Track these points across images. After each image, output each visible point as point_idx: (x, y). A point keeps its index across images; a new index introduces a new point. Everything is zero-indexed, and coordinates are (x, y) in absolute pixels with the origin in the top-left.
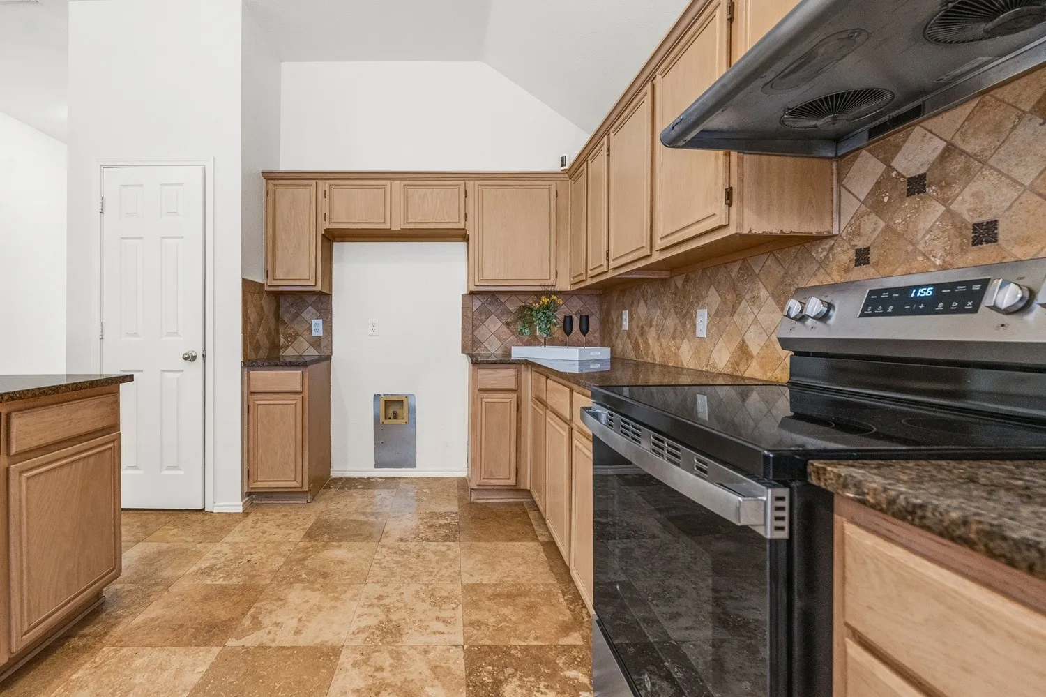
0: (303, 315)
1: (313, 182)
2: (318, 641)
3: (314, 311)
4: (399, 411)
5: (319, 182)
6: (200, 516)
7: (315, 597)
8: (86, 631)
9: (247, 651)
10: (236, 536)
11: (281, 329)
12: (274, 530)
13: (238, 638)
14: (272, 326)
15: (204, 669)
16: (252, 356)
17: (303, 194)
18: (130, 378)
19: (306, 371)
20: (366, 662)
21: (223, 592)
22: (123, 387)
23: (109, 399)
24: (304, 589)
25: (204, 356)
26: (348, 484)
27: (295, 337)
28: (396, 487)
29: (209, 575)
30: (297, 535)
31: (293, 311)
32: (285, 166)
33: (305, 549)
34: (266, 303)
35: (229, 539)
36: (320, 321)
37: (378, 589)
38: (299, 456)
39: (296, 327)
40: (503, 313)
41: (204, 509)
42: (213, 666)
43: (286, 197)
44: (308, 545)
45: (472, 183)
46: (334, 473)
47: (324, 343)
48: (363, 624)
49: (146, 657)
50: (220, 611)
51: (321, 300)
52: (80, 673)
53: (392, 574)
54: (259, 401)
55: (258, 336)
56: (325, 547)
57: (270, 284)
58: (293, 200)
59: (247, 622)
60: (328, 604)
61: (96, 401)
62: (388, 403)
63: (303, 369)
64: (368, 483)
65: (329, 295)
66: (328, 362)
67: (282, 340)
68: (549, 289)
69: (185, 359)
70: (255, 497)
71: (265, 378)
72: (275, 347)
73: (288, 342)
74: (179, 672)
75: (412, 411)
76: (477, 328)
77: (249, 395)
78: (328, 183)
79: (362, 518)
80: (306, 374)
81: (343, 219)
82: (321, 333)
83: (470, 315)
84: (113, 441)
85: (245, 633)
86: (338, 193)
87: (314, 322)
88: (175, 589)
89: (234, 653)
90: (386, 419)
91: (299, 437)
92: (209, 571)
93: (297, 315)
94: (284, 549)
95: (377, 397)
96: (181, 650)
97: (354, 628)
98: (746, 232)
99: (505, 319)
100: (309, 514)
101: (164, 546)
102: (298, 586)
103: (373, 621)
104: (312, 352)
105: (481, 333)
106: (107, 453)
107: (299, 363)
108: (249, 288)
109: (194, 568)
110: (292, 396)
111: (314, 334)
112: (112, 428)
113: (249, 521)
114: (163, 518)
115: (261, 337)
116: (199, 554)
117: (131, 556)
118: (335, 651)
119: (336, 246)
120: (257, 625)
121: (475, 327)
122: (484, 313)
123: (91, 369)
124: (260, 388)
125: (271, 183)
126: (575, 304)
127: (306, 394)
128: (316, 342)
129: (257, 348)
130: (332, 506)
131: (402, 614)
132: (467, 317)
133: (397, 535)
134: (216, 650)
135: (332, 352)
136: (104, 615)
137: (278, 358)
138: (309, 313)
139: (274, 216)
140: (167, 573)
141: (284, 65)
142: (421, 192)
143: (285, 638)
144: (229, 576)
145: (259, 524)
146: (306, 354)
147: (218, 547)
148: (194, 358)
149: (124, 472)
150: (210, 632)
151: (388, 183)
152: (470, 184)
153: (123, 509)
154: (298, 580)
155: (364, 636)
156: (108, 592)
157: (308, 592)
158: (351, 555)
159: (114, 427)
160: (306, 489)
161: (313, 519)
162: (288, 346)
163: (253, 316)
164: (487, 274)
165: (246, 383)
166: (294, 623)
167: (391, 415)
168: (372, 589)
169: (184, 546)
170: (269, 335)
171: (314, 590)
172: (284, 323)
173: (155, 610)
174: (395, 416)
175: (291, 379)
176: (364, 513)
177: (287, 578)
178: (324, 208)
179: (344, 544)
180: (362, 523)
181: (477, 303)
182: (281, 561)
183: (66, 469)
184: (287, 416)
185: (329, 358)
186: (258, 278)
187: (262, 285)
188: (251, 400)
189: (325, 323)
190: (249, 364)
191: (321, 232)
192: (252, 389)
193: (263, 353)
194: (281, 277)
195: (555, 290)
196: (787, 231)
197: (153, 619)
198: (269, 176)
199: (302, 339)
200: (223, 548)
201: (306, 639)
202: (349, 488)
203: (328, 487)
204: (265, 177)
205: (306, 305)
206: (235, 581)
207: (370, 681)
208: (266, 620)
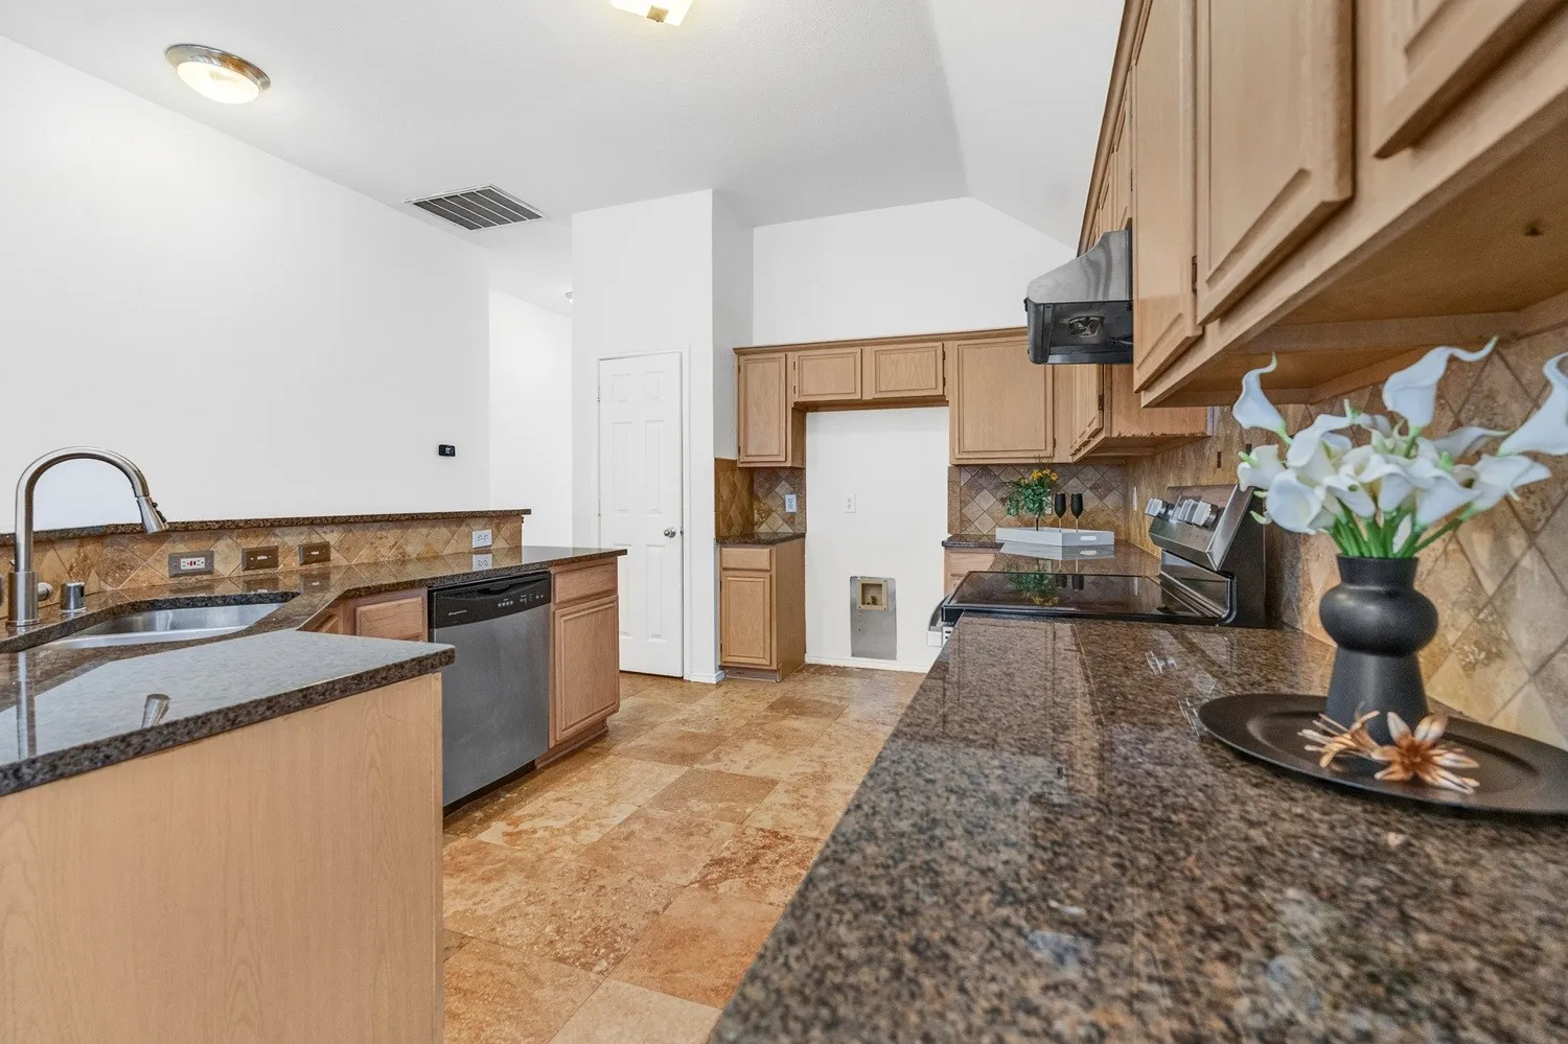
0: (777, 490)
1: (783, 355)
2: (763, 775)
3: (788, 486)
4: (878, 597)
5: (789, 354)
6: (679, 682)
7: (767, 749)
8: (597, 745)
9: (708, 772)
10: (710, 701)
11: (756, 505)
12: (743, 700)
13: (702, 764)
14: (746, 502)
15: (677, 776)
16: (724, 532)
17: (773, 368)
18: (624, 552)
19: (774, 548)
20: (796, 791)
21: (694, 736)
22: (620, 559)
23: (610, 567)
24: (758, 743)
25: (682, 533)
26: (821, 669)
27: (769, 512)
28: (871, 678)
29: (684, 724)
30: (761, 707)
31: (767, 485)
32: (758, 341)
33: (766, 717)
34: (738, 478)
35: (702, 702)
36: (794, 497)
37: (822, 752)
38: (768, 634)
39: (770, 502)
40: (997, 487)
41: (682, 678)
42: (683, 776)
43: (757, 370)
44: (769, 714)
45: (950, 343)
46: (809, 659)
47: (797, 520)
48: (800, 770)
49: (637, 765)
50: (691, 748)
51: (795, 475)
52: (596, 766)
53: (839, 743)
54: (730, 577)
55: (732, 514)
56: (784, 718)
57: (744, 461)
58: (765, 374)
59: (710, 757)
60: (776, 755)
61: (599, 569)
62: (864, 586)
63: (771, 547)
64: (841, 671)
65: (802, 470)
66: (801, 539)
67: (756, 516)
68: (1044, 461)
69: (666, 535)
70: (730, 671)
71: (739, 555)
72: (749, 523)
73: (762, 518)
74: (660, 775)
75: (892, 596)
76: (966, 504)
77: (723, 570)
78: (797, 354)
79: (825, 699)
80: (774, 552)
81: (812, 392)
82: (794, 509)
83: (958, 490)
84: (612, 602)
85: (708, 762)
86: (808, 366)
87: (788, 497)
88: (658, 730)
89: (698, 771)
90: (863, 603)
91: (768, 615)
92: (685, 722)
93: (770, 490)
94: (748, 715)
95: (853, 579)
96: (662, 765)
97: (793, 771)
98: (1115, 435)
99: (1001, 493)
100: (777, 691)
101: (650, 701)
102: (753, 742)
103: (810, 770)
104: (786, 529)
105: (970, 511)
106: (609, 611)
107: (770, 541)
108: (722, 467)
109: (673, 719)
110: (762, 574)
111: (788, 510)
112: (612, 591)
113: (722, 690)
114: (649, 681)
115: (734, 513)
116: (676, 710)
117: (626, 704)
118: (774, 783)
119: (810, 415)
120: (717, 758)
121: (964, 504)
122: (974, 488)
123: (593, 544)
124: (731, 565)
125: (742, 358)
126: (1089, 476)
127: (774, 573)
128: (790, 519)
129: (730, 526)
130: (799, 688)
131: (836, 769)
132: (954, 492)
133: (855, 716)
134: (687, 768)
135: (806, 530)
136: (608, 738)
137: (752, 535)
138: (782, 488)
139: (746, 389)
140: (652, 719)
141: (757, 231)
142: (894, 357)
143: (737, 769)
144: (700, 727)
145: (730, 694)
146: (780, 530)
147: (693, 707)
148: (673, 534)
149: (621, 637)
150: (683, 758)
151: (858, 350)
152: (949, 345)
153: (621, 671)
154: (755, 736)
155: (799, 777)
156: (612, 721)
157: (762, 746)
158: (805, 726)
159: (613, 591)
160: (774, 667)
161: (779, 696)
162: (762, 523)
163: (725, 494)
164: (969, 444)
165: (720, 558)
166: (747, 762)
167: (869, 600)
168: (816, 751)
169: (665, 703)
170: (742, 510)
171: (766, 745)
172: (758, 498)
173: (644, 740)
174: (874, 601)
175: (759, 556)
176: (830, 697)
177: (746, 734)
178: (793, 381)
179: (802, 718)
180: (823, 704)
181: (966, 477)
182: (744, 722)
183: (584, 619)
184: (756, 595)
185: (803, 536)
186: (730, 454)
187: (734, 462)
188: (723, 577)
189: (798, 498)
190: (722, 540)
191: (791, 405)
192: (724, 566)
193: (737, 529)
194: (753, 454)
195: (1054, 461)
196: (1157, 433)
197: (642, 745)
198: (740, 352)
199: (776, 516)
200: (697, 708)
201: (754, 772)
202: (821, 674)
203: (801, 671)
204: (736, 353)
205: (778, 480)
206: (704, 730)
207: (795, 802)
208: (726, 759)
